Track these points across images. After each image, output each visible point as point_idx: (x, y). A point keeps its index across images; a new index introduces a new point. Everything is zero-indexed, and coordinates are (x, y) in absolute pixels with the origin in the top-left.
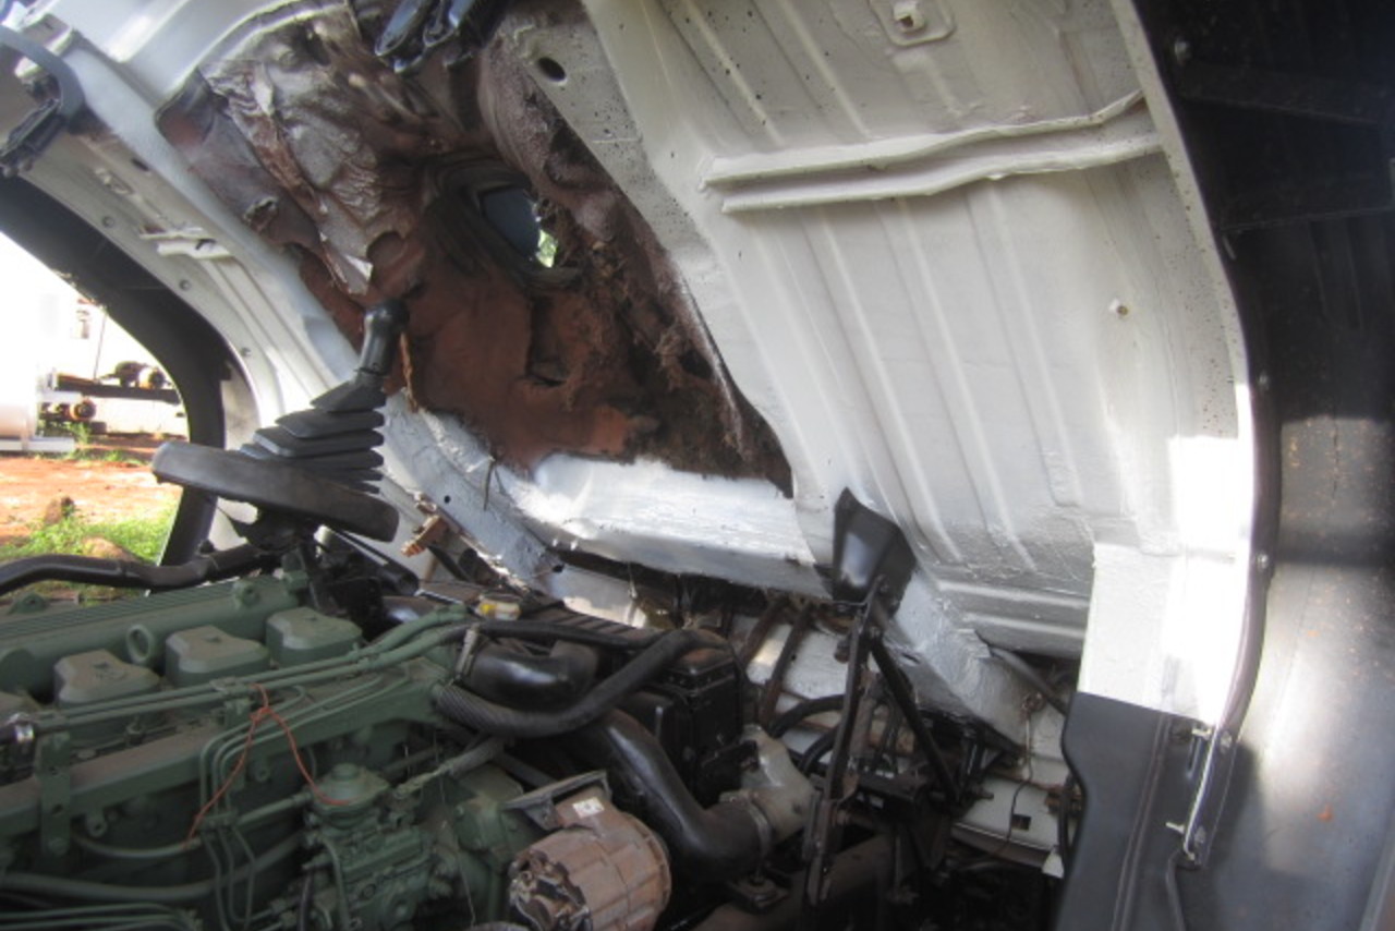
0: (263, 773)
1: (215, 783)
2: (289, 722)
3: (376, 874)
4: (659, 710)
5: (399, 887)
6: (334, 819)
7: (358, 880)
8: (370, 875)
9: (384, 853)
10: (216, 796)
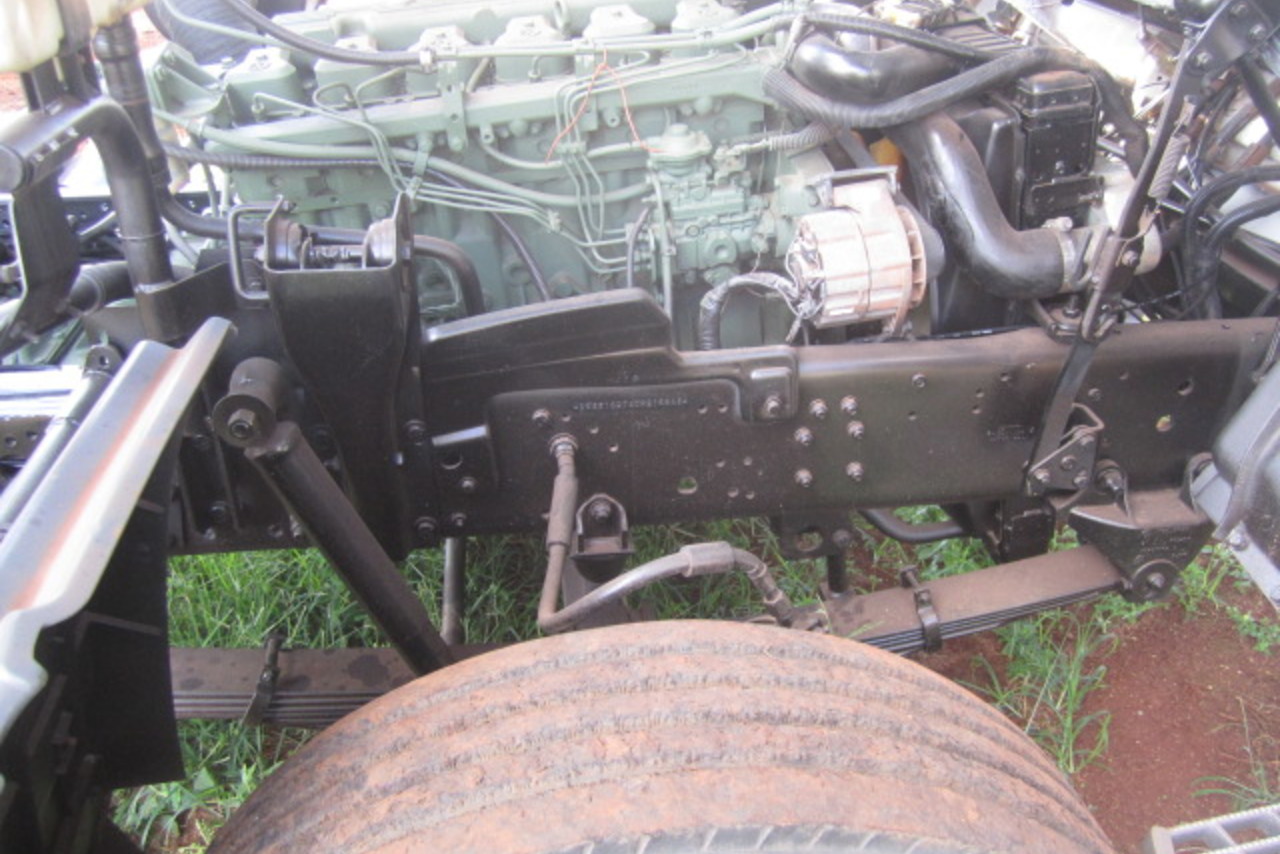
0: (613, 120)
1: (567, 118)
2: (622, 80)
3: (701, 219)
4: (996, 127)
5: (722, 234)
6: (664, 165)
7: (685, 220)
8: (695, 219)
9: (706, 204)
10: (568, 126)
